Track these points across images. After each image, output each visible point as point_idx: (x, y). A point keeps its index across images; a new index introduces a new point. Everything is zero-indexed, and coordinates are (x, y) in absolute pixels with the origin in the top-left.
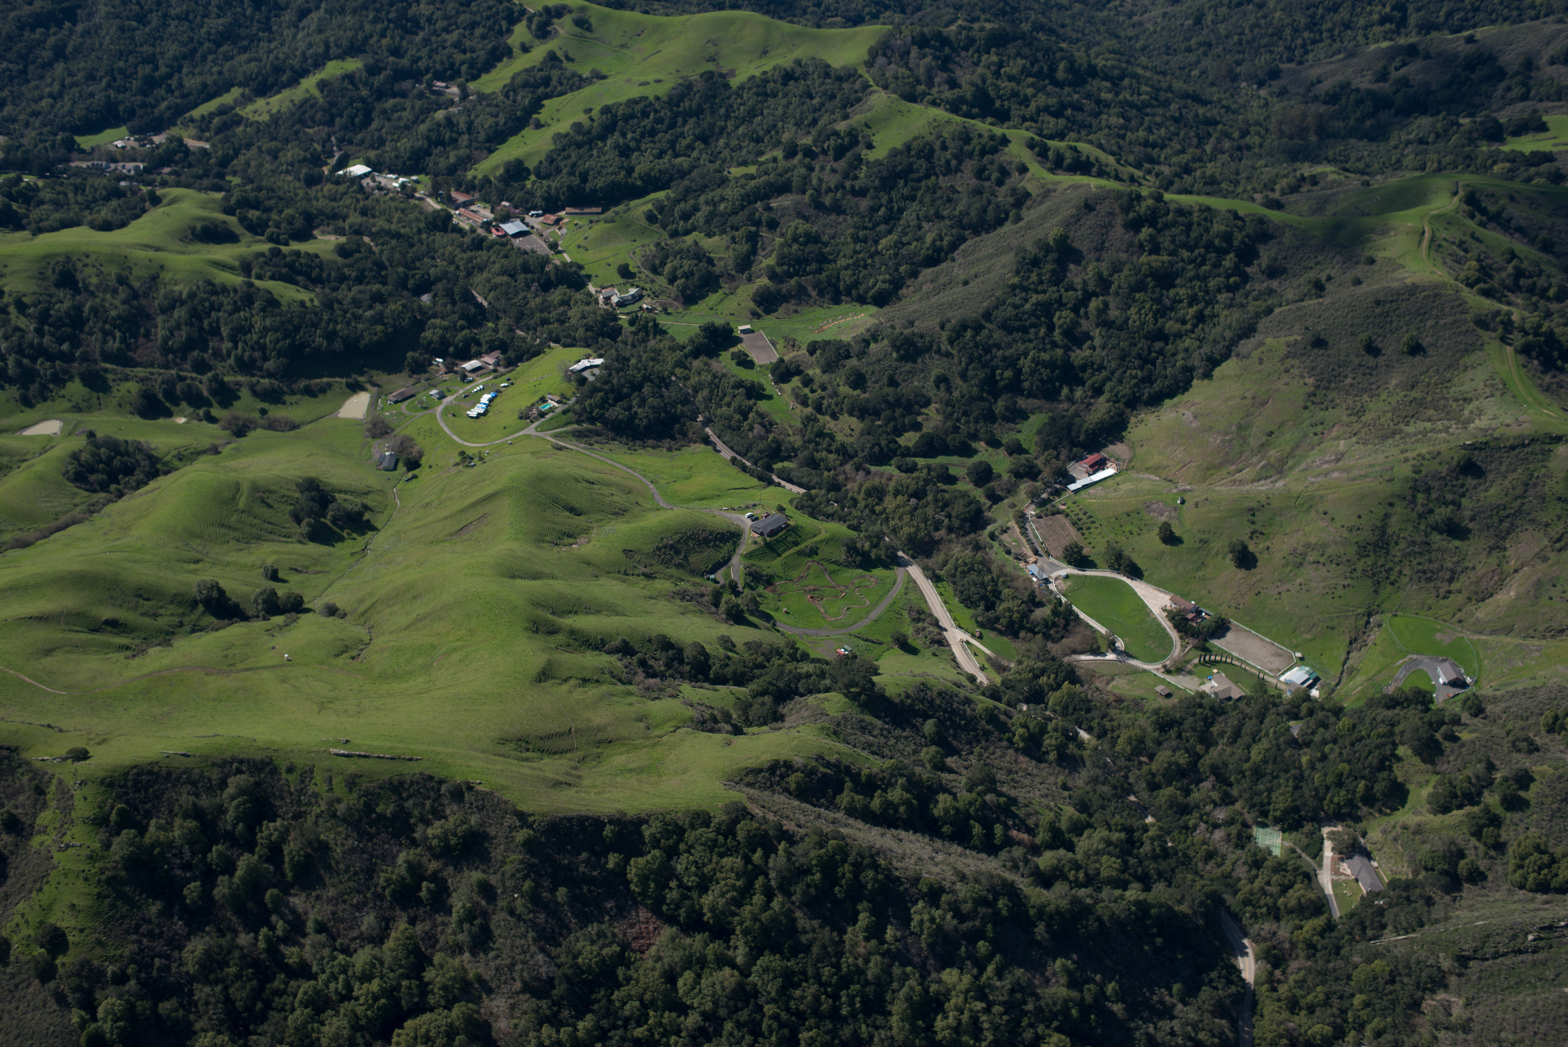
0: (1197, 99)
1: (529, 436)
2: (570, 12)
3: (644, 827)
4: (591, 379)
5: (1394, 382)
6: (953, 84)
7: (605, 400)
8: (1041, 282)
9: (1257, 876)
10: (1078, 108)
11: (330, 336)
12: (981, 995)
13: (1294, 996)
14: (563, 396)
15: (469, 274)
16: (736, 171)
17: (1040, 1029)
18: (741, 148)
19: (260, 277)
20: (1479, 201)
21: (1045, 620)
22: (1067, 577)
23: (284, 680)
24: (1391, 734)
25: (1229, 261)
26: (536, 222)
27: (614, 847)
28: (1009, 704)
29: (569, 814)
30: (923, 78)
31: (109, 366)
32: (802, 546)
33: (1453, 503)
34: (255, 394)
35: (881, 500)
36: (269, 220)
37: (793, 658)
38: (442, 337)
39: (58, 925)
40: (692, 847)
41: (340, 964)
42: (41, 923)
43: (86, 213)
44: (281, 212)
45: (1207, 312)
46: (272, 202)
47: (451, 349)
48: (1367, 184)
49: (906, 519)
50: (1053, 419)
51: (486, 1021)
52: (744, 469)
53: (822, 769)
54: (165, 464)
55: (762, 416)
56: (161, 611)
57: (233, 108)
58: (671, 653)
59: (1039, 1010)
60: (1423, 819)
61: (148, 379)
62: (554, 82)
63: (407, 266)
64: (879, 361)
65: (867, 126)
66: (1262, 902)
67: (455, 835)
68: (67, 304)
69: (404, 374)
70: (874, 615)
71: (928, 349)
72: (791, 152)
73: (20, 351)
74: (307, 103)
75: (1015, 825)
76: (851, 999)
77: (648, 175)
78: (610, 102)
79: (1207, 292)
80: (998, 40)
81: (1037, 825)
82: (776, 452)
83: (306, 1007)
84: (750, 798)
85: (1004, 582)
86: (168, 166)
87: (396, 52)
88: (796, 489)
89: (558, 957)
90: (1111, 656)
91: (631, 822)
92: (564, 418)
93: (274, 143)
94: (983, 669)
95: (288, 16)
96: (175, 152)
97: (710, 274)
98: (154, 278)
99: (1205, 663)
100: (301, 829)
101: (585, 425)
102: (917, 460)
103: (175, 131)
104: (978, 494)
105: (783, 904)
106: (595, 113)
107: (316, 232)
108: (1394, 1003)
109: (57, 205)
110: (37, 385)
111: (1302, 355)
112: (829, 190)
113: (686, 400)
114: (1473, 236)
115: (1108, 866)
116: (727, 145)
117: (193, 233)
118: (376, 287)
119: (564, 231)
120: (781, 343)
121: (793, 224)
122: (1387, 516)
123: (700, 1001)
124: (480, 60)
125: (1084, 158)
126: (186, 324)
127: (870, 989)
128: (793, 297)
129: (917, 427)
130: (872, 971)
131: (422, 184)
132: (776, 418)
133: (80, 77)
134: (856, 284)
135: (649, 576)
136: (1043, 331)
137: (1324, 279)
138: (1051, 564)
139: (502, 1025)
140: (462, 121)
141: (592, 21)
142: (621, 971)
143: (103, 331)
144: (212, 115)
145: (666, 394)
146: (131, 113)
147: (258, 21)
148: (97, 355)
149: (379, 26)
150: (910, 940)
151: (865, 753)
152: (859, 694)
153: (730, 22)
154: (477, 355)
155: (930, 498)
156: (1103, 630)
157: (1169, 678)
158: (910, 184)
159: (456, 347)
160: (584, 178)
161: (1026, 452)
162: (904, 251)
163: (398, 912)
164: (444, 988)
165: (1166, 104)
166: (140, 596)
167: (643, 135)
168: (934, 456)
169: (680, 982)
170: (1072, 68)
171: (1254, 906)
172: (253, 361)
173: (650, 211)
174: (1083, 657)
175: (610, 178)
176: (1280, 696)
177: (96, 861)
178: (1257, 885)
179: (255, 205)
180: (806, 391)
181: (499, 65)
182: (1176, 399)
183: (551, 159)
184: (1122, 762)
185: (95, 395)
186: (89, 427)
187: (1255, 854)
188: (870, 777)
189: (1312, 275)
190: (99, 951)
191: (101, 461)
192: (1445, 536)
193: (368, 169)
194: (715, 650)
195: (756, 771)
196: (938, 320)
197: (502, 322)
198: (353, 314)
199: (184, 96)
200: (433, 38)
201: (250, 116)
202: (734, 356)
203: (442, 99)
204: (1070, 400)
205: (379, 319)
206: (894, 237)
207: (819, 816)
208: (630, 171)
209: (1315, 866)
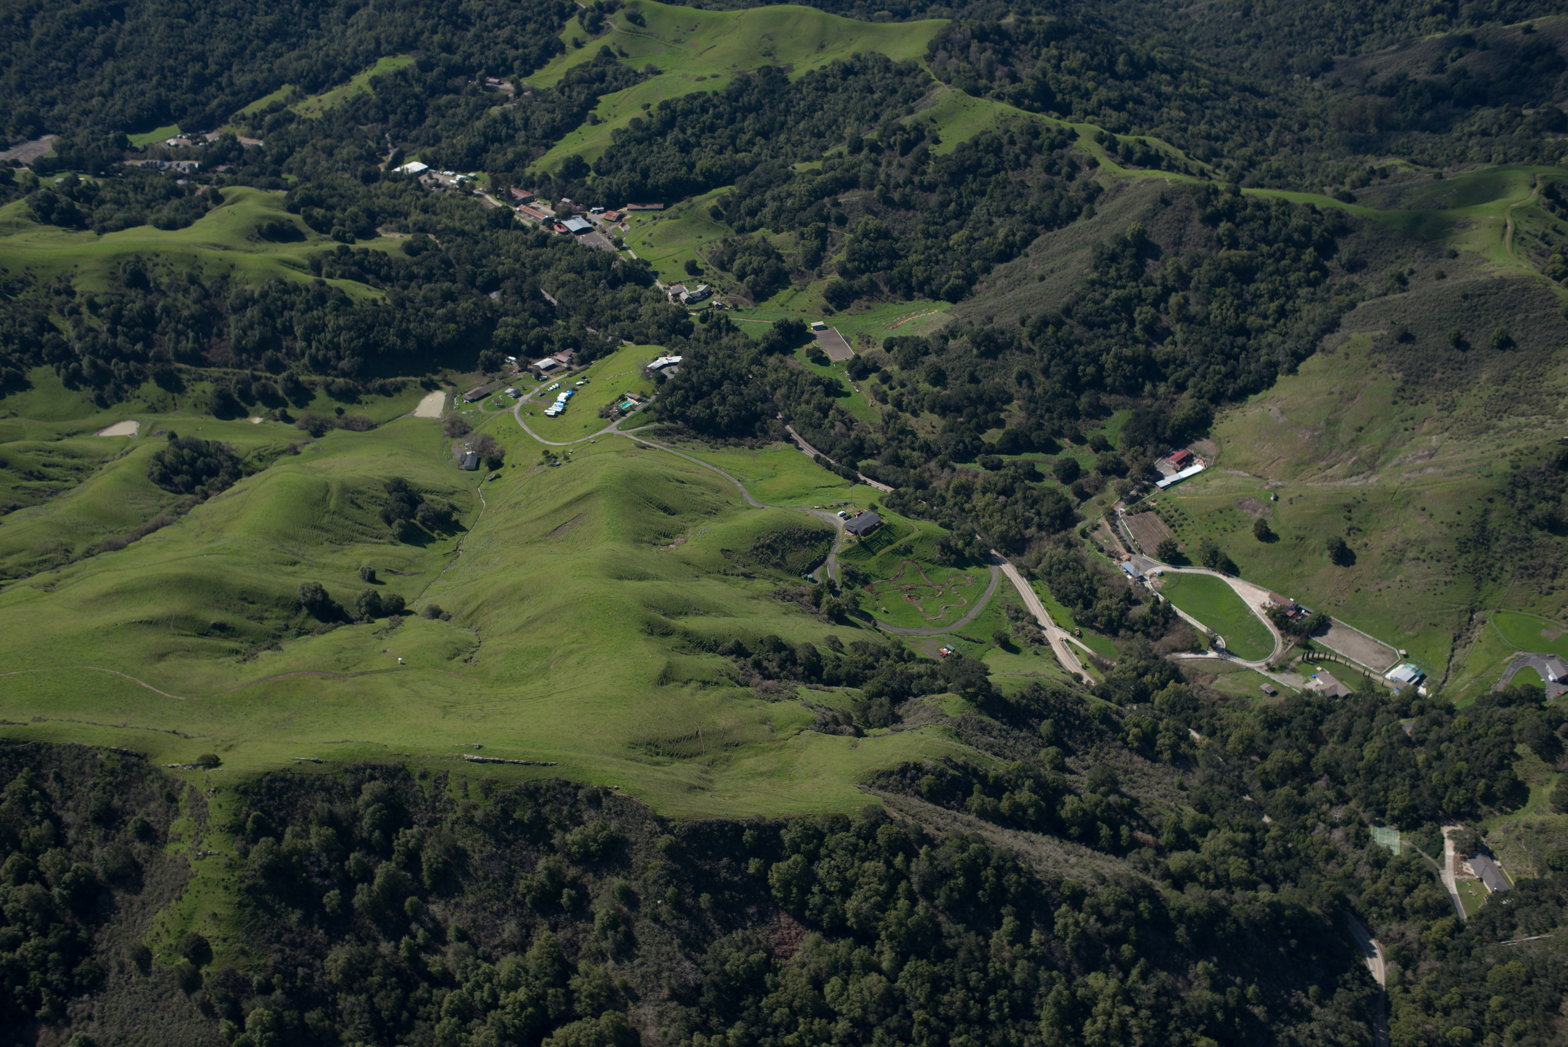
0: (1254, 91)
1: (611, 435)
2: (623, 7)
3: (783, 831)
4: (670, 377)
5: (1484, 377)
6: (1014, 78)
7: (685, 398)
8: (1120, 278)
9: (1379, 876)
10: (1139, 101)
11: (404, 335)
12: (1128, 1000)
13: (1429, 998)
14: (643, 394)
15: (535, 271)
16: (801, 167)
17: (1187, 1032)
18: (802, 143)
19: (330, 276)
20: (1559, 194)
21: (1144, 618)
22: (1162, 574)
23: (402, 684)
24: (1509, 732)
25: (1309, 255)
26: (598, 219)
27: (753, 851)
28: (1120, 703)
29: (708, 820)
30: (983, 72)
31: (182, 366)
32: (896, 545)
33: (1553, 498)
34: (330, 393)
35: (969, 498)
36: (333, 218)
37: (901, 658)
38: (515, 335)
39: (201, 934)
40: (833, 851)
41: (484, 973)
42: (183, 932)
43: (147, 212)
44: (344, 210)
45: (1288, 307)
46: (335, 200)
47: (524, 347)
48: (1439, 176)
49: (997, 516)
50: (1137, 415)
51: (634, 1029)
52: (829, 467)
53: (951, 771)
54: (246, 465)
55: (842, 413)
56: (266, 615)
57: (284, 106)
58: (783, 654)
59: (1185, 1013)
60: (1547, 818)
61: (222, 379)
62: (609, 78)
63: (473, 263)
64: (959, 357)
65: (933, 121)
66: (1388, 902)
67: (595, 841)
68: (138, 305)
69: (478, 373)
70: (973, 614)
71: (1009, 345)
72: (856, 147)
73: (94, 352)
74: (360, 100)
75: (1139, 826)
76: (999, 1003)
77: (709, 170)
78: (668, 97)
79: (1288, 287)
80: (1057, 34)
81: (1160, 826)
82: (859, 450)
83: (453, 1016)
84: (887, 802)
85: (1099, 580)
86: (223, 164)
87: (448, 48)
88: (882, 487)
89: (704, 963)
90: (1212, 654)
91: (770, 826)
92: (645, 417)
93: (328, 140)
94: (1085, 667)
95: (336, 13)
96: (229, 150)
97: (779, 270)
98: (225, 277)
99: (1308, 661)
100: (438, 836)
101: (666, 424)
102: (1001, 456)
103: (227, 129)
104: (1066, 491)
105: (927, 909)
106: (653, 109)
107: (379, 230)
108: (1532, 1005)
109: (120, 204)
110: (112, 385)
111: (1389, 349)
112: (897, 185)
113: (765, 399)
114: (1555, 228)
115: (1236, 867)
116: (788, 140)
117: (260, 232)
118: (447, 285)
119: (627, 227)
120: (855, 340)
121: (863, 220)
122: (1487, 512)
123: (849, 1008)
124: (533, 56)
125: (1153, 152)
126: (259, 323)
127: (1018, 994)
128: (865, 293)
129: (1000, 423)
130: (1019, 975)
131: (481, 181)
132: (855, 415)
133: (130, 75)
134: (928, 280)
135: (748, 576)
136: (1124, 327)
137: (1406, 272)
138: (1145, 561)
139: (651, 1033)
140: (518, 118)
141: (645, 15)
142: (768, 978)
143: (176, 330)
144: (264, 113)
145: (745, 391)
146: (182, 111)
147: (306, 18)
148: (171, 356)
149: (430, 23)
150: (1053, 944)
151: (988, 754)
152: (976, 695)
153: (785, 17)
154: (550, 353)
155: (1019, 495)
156: (1203, 629)
157: (1273, 676)
158: (979, 179)
159: (528, 345)
160: (645, 174)
161: (1112, 448)
162: (976, 246)
163: (539, 919)
164: (591, 996)
165: (1226, 96)
166: (245, 599)
167: (702, 131)
168: (1018, 453)
169: (827, 989)
170: (1132, 61)
171: (1380, 907)
172: (327, 360)
173: (715, 207)
174: (1184, 655)
175: (672, 174)
176: (1388, 694)
177: (234, 869)
178: (1381, 884)
179: (319, 203)
180: (885, 387)
181: (552, 61)
182: (1260, 395)
183: (611, 156)
184: (1234, 761)
185: (170, 395)
186: (170, 428)
187: (1377, 854)
188: (997, 779)
189: (1393, 269)
190: (243, 960)
191: (184, 462)
192: (1546, 532)
193: (425, 166)
194: (824, 650)
195: (889, 774)
196: (1017, 316)
197: (572, 320)
198: (425, 313)
199: (234, 94)
200: (485, 34)
201: (303, 113)
202: (809, 353)
203: (496, 95)
204: (1153, 395)
205: (451, 317)
206: (965, 232)
207: (955, 819)
208: (691, 166)
209: (1437, 865)
